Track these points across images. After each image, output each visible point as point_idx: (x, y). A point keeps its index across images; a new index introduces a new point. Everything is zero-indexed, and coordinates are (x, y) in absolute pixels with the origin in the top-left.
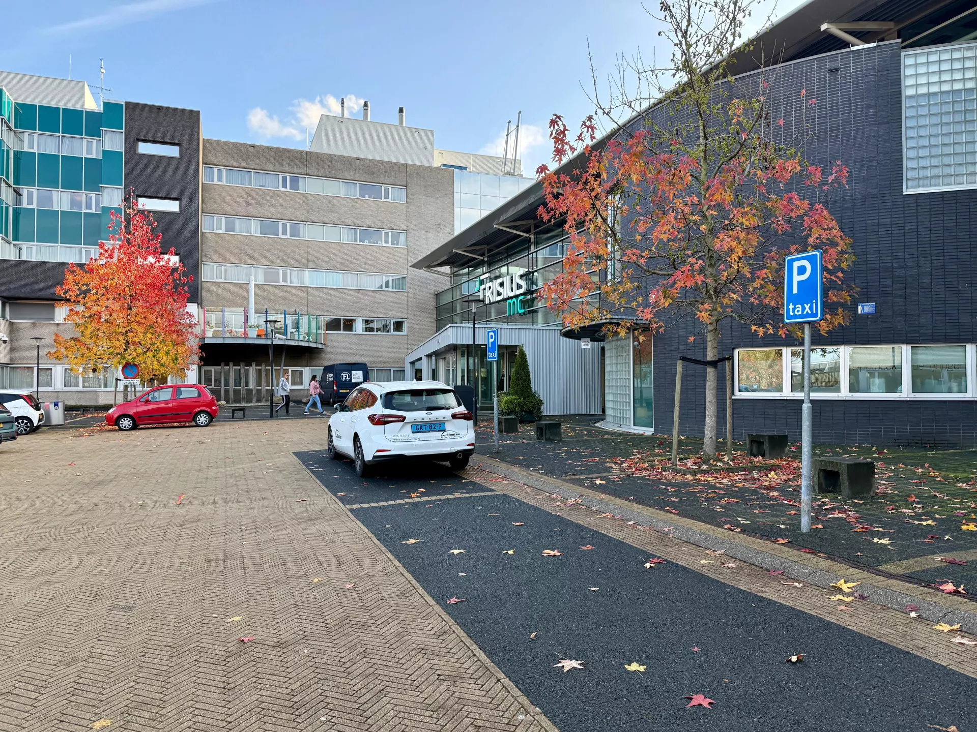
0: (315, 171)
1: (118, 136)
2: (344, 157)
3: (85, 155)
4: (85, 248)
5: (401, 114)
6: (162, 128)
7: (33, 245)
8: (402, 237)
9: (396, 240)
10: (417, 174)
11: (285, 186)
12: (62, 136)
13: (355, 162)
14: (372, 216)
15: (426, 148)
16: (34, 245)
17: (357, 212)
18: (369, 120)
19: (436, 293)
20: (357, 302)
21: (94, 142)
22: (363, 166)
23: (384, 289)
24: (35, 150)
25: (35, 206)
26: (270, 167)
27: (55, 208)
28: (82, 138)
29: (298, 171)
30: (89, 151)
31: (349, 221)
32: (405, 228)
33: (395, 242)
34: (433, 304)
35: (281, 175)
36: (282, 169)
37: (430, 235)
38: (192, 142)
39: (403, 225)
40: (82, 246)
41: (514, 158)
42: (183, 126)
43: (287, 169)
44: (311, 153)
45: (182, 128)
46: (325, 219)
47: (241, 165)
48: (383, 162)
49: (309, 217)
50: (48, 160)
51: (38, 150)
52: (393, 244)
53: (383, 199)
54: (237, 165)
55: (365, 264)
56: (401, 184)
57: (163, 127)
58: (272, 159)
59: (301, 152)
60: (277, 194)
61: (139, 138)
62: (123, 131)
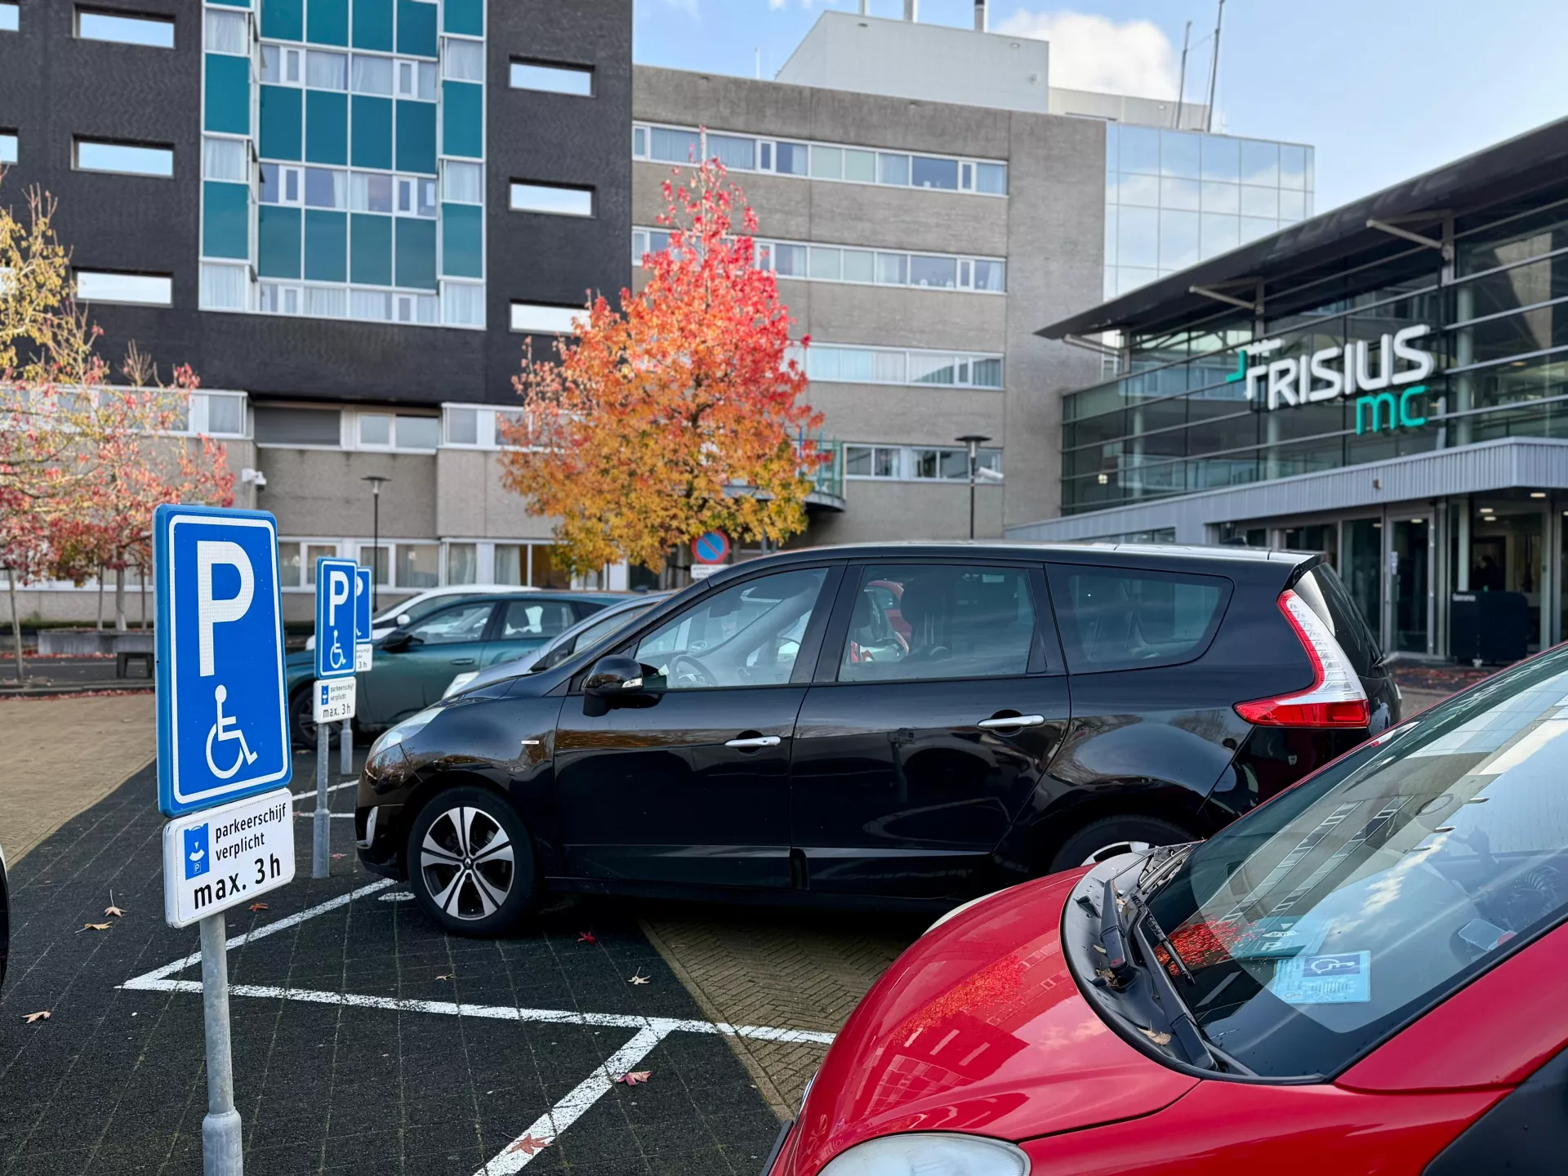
0: (827, 132)
1: (471, 49)
2: (885, 98)
3: (396, 95)
4: (397, 292)
5: (980, 6)
6: (558, 31)
7: (299, 285)
8: (996, 273)
9: (982, 277)
10: (1032, 133)
11: (766, 164)
12: (354, 55)
13: (906, 109)
14: (938, 225)
15: (1033, 79)
16: (301, 284)
17: (908, 218)
18: (915, 19)
19: (1065, 393)
20: (904, 414)
21: (415, 66)
22: (923, 117)
23: (957, 384)
24: (301, 84)
25: (300, 203)
26: (739, 122)
27: (338, 208)
28: (391, 58)
29: (793, 131)
30: (405, 87)
31: (891, 238)
32: (1003, 253)
33: (981, 283)
34: (1055, 417)
35: (761, 140)
36: (763, 127)
37: (1054, 266)
38: (617, 62)
39: (999, 243)
40: (393, 288)
41: (1208, 103)
42: (601, 27)
43: (772, 127)
44: (819, 90)
45: (598, 33)
46: (846, 234)
47: (682, 118)
48: (962, 108)
49: (814, 232)
50: (326, 104)
51: (308, 84)
52: (977, 286)
53: (961, 190)
54: (674, 118)
55: (922, 332)
56: (998, 154)
57: (563, 30)
58: (743, 104)
59: (799, 90)
60: (751, 183)
61: (514, 53)
62: (484, 38)
